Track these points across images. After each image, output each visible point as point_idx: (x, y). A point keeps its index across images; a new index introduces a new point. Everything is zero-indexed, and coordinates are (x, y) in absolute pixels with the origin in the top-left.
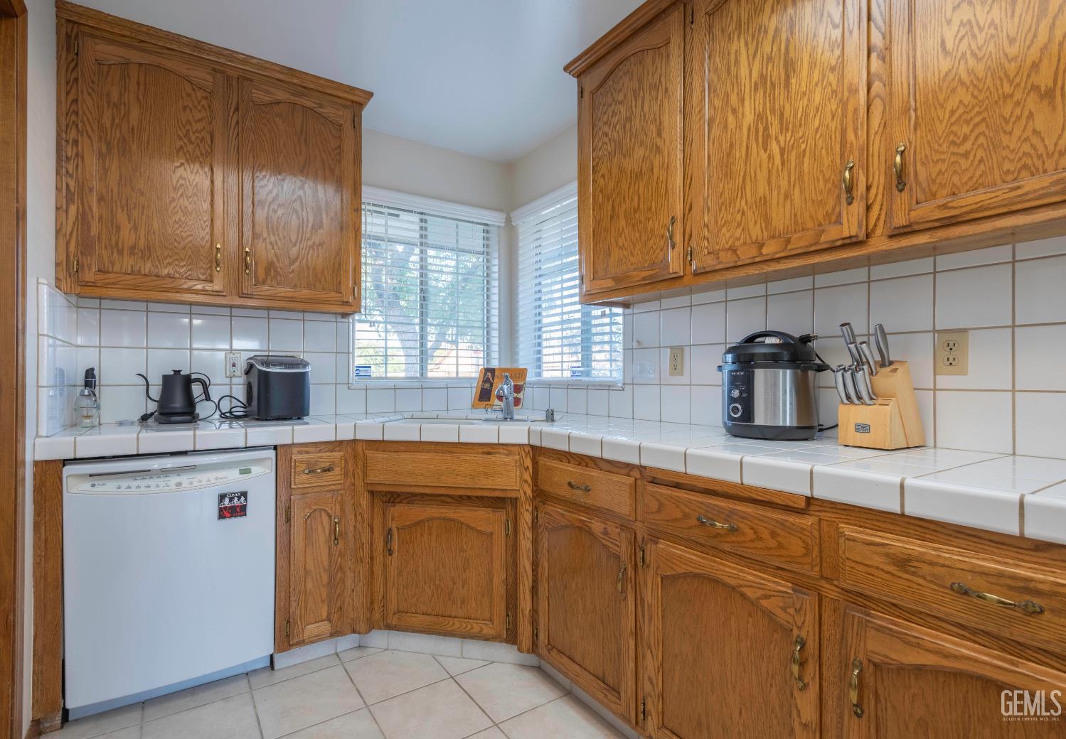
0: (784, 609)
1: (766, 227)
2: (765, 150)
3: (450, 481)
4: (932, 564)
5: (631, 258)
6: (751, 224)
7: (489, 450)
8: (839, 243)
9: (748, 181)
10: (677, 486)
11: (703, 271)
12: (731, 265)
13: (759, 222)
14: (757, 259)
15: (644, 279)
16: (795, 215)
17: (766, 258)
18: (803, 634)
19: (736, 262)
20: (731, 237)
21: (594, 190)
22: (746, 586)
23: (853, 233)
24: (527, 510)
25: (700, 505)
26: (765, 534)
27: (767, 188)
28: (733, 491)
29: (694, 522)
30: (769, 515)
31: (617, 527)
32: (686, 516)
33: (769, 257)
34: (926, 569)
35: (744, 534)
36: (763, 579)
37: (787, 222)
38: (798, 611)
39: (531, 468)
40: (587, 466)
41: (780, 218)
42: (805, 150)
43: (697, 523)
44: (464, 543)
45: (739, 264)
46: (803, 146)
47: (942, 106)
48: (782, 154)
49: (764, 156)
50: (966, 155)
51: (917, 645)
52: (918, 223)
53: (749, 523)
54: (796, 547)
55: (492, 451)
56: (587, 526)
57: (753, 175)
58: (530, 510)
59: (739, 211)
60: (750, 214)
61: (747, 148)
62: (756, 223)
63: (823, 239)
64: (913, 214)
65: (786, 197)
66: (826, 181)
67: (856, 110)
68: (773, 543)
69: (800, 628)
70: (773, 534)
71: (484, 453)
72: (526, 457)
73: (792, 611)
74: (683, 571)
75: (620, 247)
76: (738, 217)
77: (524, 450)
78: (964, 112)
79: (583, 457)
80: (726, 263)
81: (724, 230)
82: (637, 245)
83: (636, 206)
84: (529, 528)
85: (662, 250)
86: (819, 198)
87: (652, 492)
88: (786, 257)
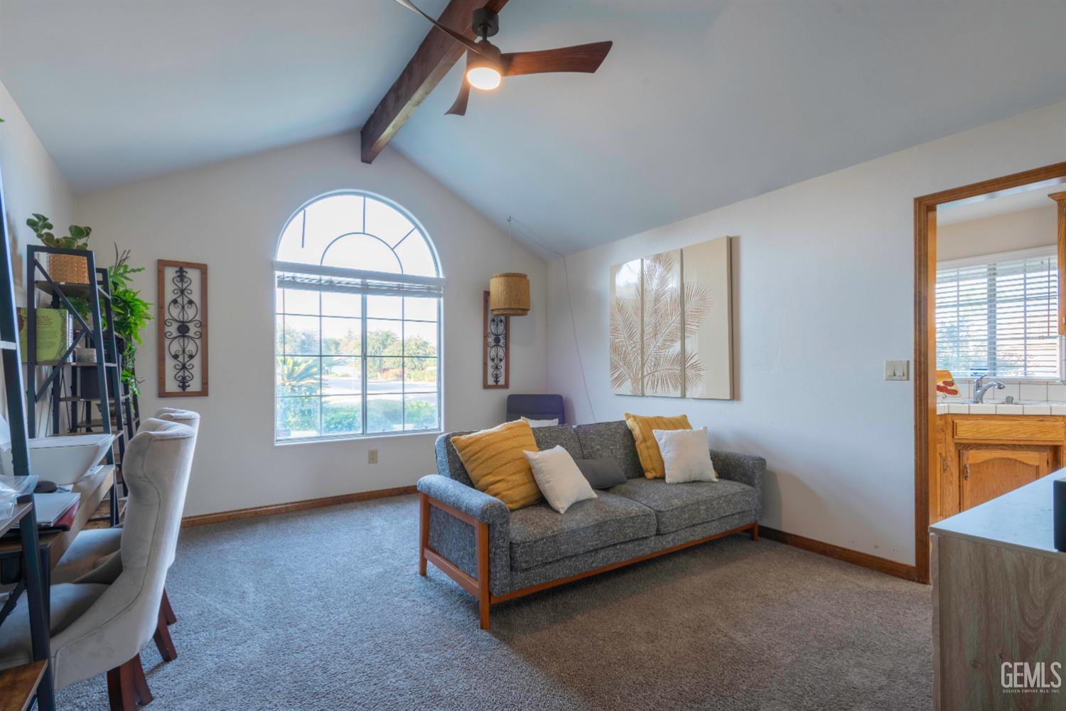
7: (1042, 419)
55: (1044, 419)
71: (1039, 421)
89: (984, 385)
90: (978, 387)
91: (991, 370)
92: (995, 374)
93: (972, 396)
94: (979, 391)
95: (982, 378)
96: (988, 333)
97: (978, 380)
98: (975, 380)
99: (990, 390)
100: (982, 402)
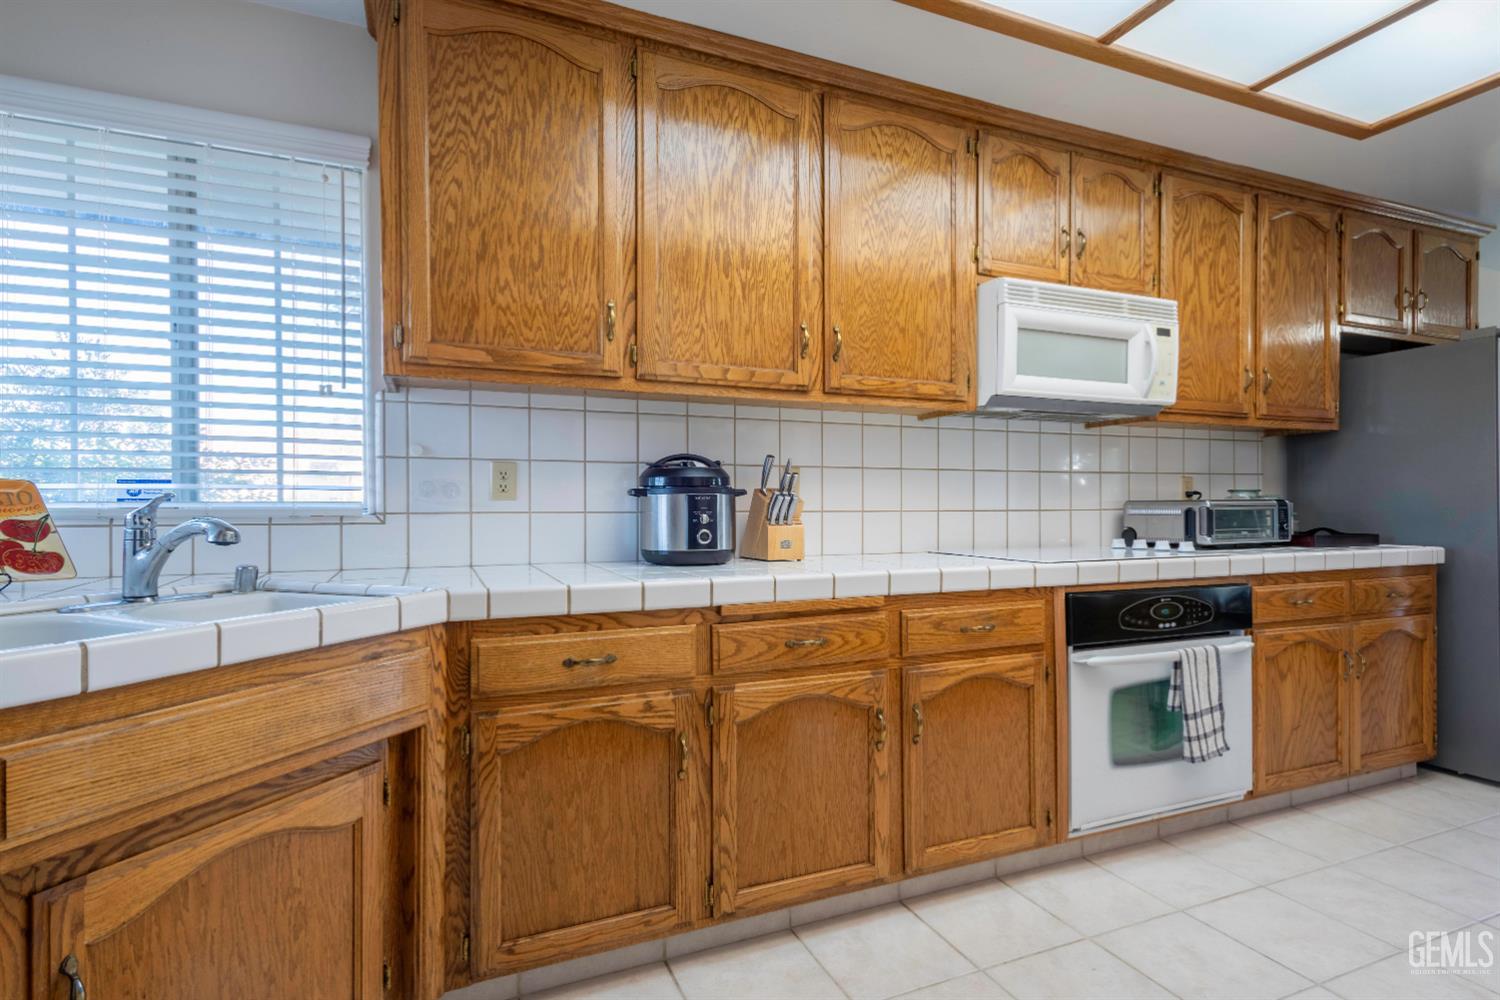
0: (867, 693)
1: (728, 353)
2: (727, 276)
3: (291, 740)
4: (951, 619)
5: (525, 331)
6: (712, 344)
7: (375, 649)
8: (794, 388)
9: (708, 299)
10: (756, 618)
11: (653, 378)
12: (691, 381)
13: (720, 344)
14: (720, 383)
15: (556, 367)
16: (756, 351)
17: (729, 384)
18: (881, 706)
19: (697, 379)
20: (687, 350)
21: (435, 198)
22: (836, 689)
23: (806, 383)
24: (439, 742)
25: (789, 631)
26: (851, 637)
27: (729, 315)
28: (824, 607)
29: (782, 649)
30: (852, 619)
31: (668, 694)
32: (771, 646)
33: (733, 384)
34: (949, 623)
35: (833, 643)
36: (849, 676)
37: (748, 355)
38: (877, 690)
39: (444, 665)
40: (600, 628)
41: (742, 348)
42: (764, 294)
43: (786, 649)
44: (295, 872)
45: (700, 381)
46: (763, 291)
47: (856, 309)
48: (743, 289)
49: (726, 282)
50: (867, 350)
51: (947, 674)
52: (845, 389)
53: (837, 632)
54: (874, 638)
55: (381, 650)
56: (611, 712)
57: (713, 295)
58: (443, 740)
59: (697, 326)
60: (709, 333)
61: (707, 265)
62: (716, 345)
63: (783, 381)
64: (843, 381)
65: (747, 331)
66: (782, 330)
67: (807, 282)
68: (858, 642)
69: (878, 702)
70: (858, 635)
71: (366, 659)
72: (438, 645)
73: (873, 692)
74: (769, 705)
75: (500, 307)
76: (697, 332)
77: (434, 633)
78: (866, 321)
79: (591, 618)
80: (685, 377)
81: (679, 340)
82: (539, 317)
83: (536, 260)
84: (442, 772)
85: (586, 336)
86: (777, 344)
87: (728, 633)
88: (745, 388)
89: (162, 534)
90: (140, 540)
91: (182, 482)
92: (194, 496)
93: (118, 570)
94: (142, 556)
95: (153, 507)
96: (173, 360)
97: (138, 516)
98: (129, 516)
99: (183, 550)
100: (154, 597)
